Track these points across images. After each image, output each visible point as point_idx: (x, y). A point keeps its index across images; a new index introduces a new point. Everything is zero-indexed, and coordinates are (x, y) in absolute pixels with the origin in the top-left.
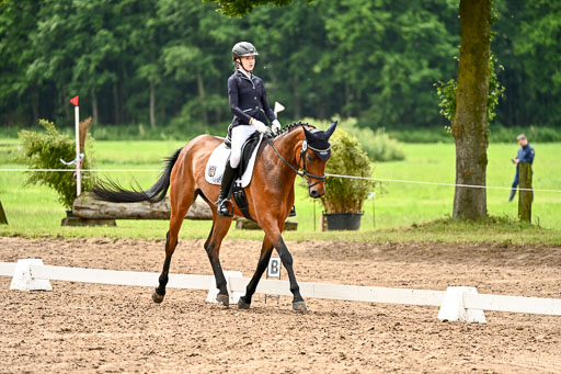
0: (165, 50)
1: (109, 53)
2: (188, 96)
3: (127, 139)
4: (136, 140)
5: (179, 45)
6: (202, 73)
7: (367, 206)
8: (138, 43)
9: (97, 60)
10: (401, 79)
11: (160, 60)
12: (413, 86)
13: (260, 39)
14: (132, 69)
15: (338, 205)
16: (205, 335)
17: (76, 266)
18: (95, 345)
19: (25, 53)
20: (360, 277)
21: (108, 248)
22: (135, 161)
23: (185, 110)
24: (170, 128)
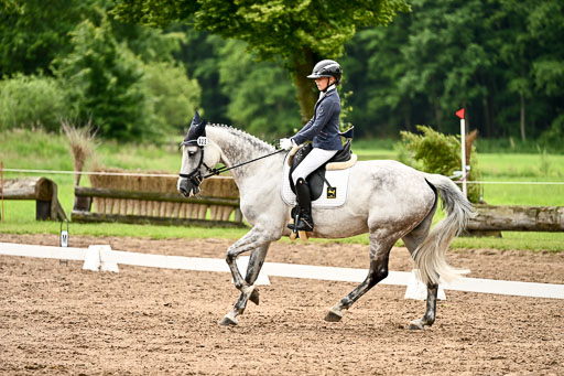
0: (535, 65)
1: (480, 67)
2: (558, 110)
3: (498, 152)
4: (507, 152)
5: (549, 59)
8: (509, 58)
9: (469, 74)
11: (531, 72)
14: (501, 83)
18: (496, 354)
19: (398, 68)
21: (496, 259)
22: (507, 171)
23: (556, 125)
24: (540, 141)
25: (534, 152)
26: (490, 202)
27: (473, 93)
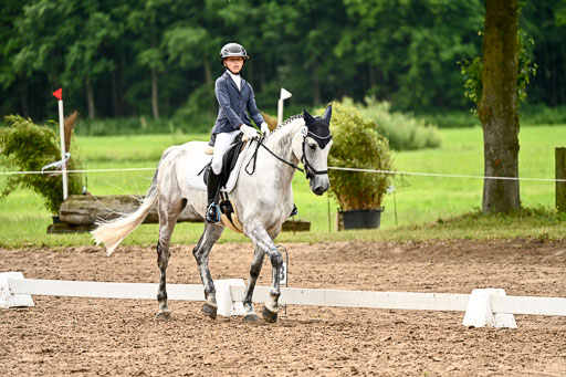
0: (168, 34)
1: (106, 39)
2: (194, 83)
3: (127, 134)
4: (138, 134)
5: (183, 26)
6: (210, 57)
7: (387, 201)
8: (138, 27)
9: (93, 47)
10: (430, 57)
11: (163, 44)
12: (444, 65)
13: (274, 18)
14: (131, 55)
15: (355, 201)
16: (202, 351)
17: (63, 278)
18: (79, 366)
19: (11, 43)
20: (379, 280)
21: (99, 257)
22: (133, 156)
23: (193, 99)
24: (176, 119)
25: (167, 132)
26: (94, 192)
27: (99, 68)
